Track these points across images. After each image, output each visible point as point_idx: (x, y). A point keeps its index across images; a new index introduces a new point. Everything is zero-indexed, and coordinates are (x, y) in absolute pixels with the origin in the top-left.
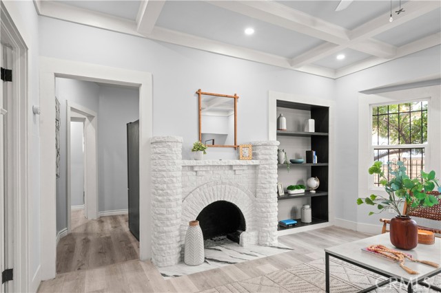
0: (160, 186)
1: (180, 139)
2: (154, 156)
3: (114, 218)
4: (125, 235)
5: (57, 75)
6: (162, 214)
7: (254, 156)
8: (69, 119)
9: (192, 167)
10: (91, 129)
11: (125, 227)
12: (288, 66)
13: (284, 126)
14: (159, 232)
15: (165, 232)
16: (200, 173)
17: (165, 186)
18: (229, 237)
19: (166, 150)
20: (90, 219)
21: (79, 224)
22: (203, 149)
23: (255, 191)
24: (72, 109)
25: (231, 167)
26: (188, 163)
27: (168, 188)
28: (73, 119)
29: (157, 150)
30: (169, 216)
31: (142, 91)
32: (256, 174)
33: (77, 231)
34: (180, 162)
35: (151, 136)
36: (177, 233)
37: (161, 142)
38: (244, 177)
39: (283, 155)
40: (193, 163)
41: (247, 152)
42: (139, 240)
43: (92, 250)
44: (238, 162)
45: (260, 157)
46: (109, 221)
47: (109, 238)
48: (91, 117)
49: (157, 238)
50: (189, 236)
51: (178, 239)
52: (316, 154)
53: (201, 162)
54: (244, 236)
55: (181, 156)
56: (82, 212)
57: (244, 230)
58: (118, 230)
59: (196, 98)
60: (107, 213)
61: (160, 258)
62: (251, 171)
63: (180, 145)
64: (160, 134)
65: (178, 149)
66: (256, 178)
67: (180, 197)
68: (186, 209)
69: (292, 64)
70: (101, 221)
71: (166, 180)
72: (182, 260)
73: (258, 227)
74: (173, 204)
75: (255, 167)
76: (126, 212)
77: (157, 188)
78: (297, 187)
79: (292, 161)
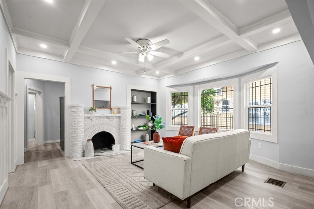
0: (74, 125)
1: (83, 106)
2: (71, 113)
3: (53, 144)
4: (58, 150)
5: (25, 78)
6: (74, 137)
7: (119, 113)
8: (28, 93)
9: (89, 117)
10: (40, 98)
11: (59, 147)
12: (136, 74)
13: (135, 100)
14: (73, 144)
15: (76, 144)
16: (93, 120)
17: (76, 125)
18: (109, 148)
19: (76, 110)
20: (39, 144)
21: (33, 147)
22: (94, 110)
23: (120, 128)
24: (29, 89)
25: (108, 117)
26: (87, 115)
27: (77, 126)
28: (30, 93)
29: (72, 110)
30: (78, 137)
31: (66, 85)
32: (120, 120)
33: (32, 150)
34: (83, 115)
35: (70, 104)
36: (81, 144)
37: (74, 107)
38: (115, 122)
39: (135, 112)
40: (90, 115)
41: (115, 111)
42: (64, 150)
43: (41, 156)
44: (111, 115)
45: (121, 113)
46: (50, 145)
47: (50, 151)
48: (40, 93)
49: (72, 147)
50: (87, 145)
51: (82, 147)
52: (151, 112)
53: (94, 115)
54: (114, 146)
55: (83, 113)
56: (34, 142)
57: (114, 144)
58: (55, 148)
59: (92, 88)
60: (49, 142)
61: (73, 155)
62: (118, 119)
63: (83, 109)
64: (74, 104)
65: (82, 110)
66: (120, 122)
67: (83, 129)
68: (86, 135)
69: (138, 74)
70: (45, 145)
71: (76, 122)
72: (84, 156)
73: (121, 142)
74: (79, 132)
75: (119, 117)
76: (59, 141)
77: (72, 126)
78: (142, 126)
79: (140, 115)
